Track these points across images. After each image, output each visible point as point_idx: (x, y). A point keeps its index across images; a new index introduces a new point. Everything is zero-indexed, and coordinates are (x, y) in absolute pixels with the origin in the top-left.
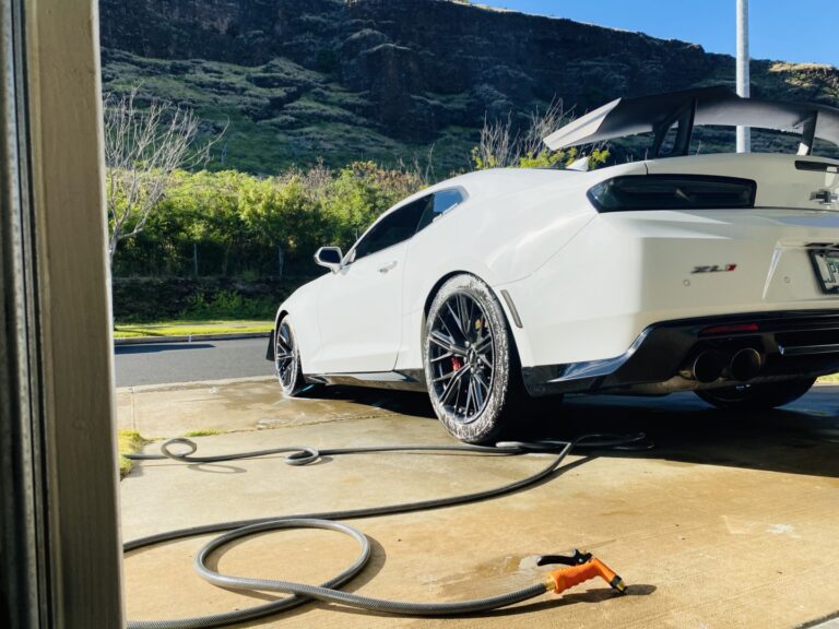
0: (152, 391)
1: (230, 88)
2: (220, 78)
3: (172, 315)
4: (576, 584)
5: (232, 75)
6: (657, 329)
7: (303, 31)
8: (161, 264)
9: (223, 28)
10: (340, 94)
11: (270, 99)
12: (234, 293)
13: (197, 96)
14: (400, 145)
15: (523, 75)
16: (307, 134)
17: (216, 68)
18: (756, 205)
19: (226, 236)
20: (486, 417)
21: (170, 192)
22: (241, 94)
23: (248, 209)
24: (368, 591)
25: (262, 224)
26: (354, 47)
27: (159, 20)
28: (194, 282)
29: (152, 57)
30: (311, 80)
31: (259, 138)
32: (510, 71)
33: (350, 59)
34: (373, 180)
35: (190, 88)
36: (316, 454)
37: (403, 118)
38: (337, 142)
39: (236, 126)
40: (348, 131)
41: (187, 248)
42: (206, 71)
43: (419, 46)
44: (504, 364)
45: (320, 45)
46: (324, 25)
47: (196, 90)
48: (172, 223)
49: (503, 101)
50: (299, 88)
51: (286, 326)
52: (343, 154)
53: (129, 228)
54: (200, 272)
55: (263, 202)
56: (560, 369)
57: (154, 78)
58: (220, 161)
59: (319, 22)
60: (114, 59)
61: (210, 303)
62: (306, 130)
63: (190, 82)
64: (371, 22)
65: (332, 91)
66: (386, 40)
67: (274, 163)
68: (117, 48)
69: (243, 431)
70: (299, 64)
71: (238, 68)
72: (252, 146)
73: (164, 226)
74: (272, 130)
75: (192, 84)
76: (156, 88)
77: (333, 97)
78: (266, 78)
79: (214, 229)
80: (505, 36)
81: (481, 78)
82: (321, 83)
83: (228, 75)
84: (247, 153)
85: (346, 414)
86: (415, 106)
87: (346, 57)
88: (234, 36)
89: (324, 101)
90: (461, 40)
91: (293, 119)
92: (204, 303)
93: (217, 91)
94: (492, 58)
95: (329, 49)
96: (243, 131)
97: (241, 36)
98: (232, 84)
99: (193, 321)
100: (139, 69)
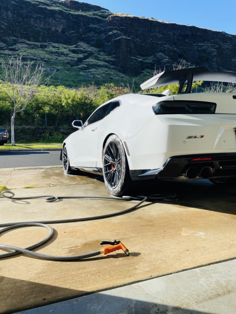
1: (62, 54)
2: (59, 50)
3: (37, 141)
4: (112, 252)
5: (63, 49)
7: (90, 31)
8: (33, 121)
9: (60, 30)
10: (104, 56)
11: (77, 58)
12: (60, 133)
13: (50, 57)
14: (127, 77)
15: (175, 49)
16: (91, 72)
17: (57, 46)
18: (215, 113)
19: (57, 112)
20: (118, 187)
21: (37, 94)
22: (67, 56)
23: (65, 101)
25: (70, 107)
26: (110, 38)
27: (36, 27)
28: (46, 128)
29: (33, 42)
30: (93, 51)
31: (73, 73)
32: (170, 48)
33: (108, 43)
34: (113, 91)
35: (47, 53)
36: (56, 198)
37: (128, 66)
38: (102, 75)
39: (65, 68)
40: (106, 71)
41: (43, 116)
42: (53, 47)
43: (135, 37)
45: (97, 37)
46: (98, 29)
47: (50, 54)
48: (38, 106)
49: (167, 59)
50: (88, 54)
52: (105, 80)
53: (21, 108)
54: (47, 125)
55: (71, 99)
57: (34, 50)
58: (58, 82)
59: (97, 27)
60: (19, 42)
61: (51, 136)
62: (91, 70)
63: (47, 51)
64: (117, 28)
65: (101, 55)
66: (122, 35)
67: (78, 83)
68: (20, 38)
69: (44, 187)
70: (88, 45)
71: (65, 46)
72: (70, 77)
73: (34, 107)
74: (78, 70)
75: (48, 52)
76: (35, 54)
77: (101, 58)
78: (76, 50)
79: (53, 109)
80: (169, 33)
81: (159, 50)
82: (97, 52)
83: (62, 49)
84: (68, 79)
85: (83, 182)
86: (133, 61)
87: (106, 42)
88: (64, 33)
89: (98, 59)
90: (151, 35)
91: (86, 66)
92: (49, 136)
93: (57, 55)
94: (163, 42)
95: (100, 39)
96: (67, 71)
97: (67, 33)
98: (64, 52)
99: (45, 143)
100: (28, 46)
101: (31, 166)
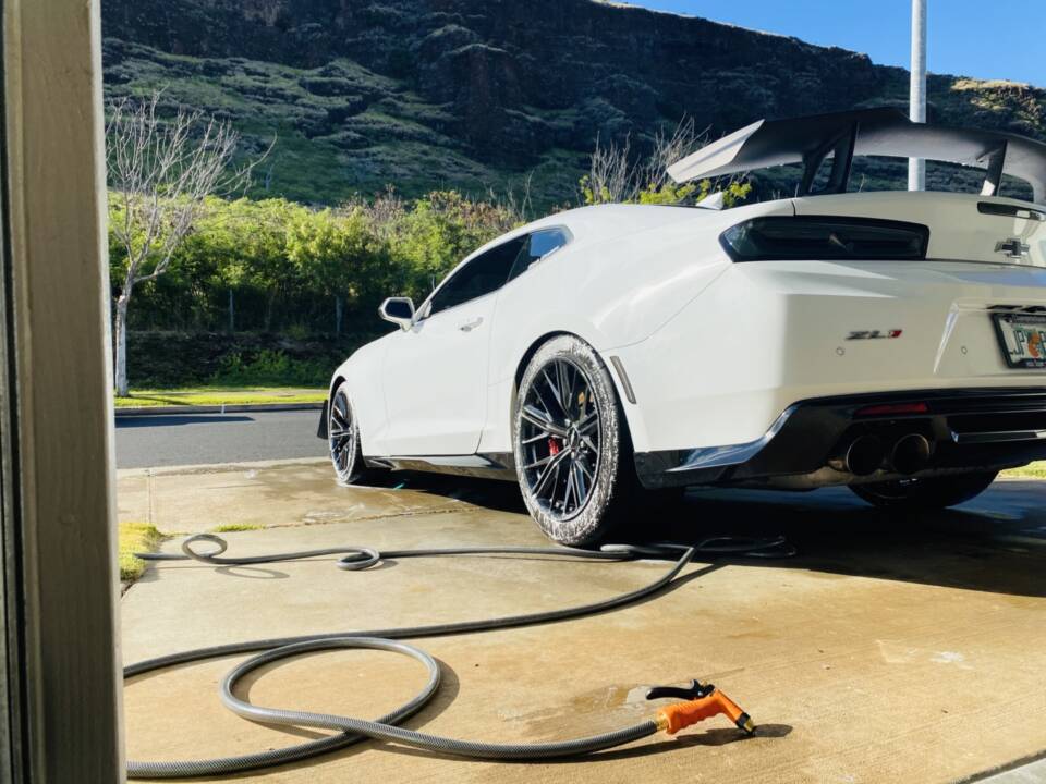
0: (173, 473)
1: (278, 94)
2: (266, 82)
3: (201, 380)
4: (693, 723)
5: (281, 78)
6: (803, 408)
7: (370, 26)
8: (188, 315)
9: (271, 20)
10: (416, 105)
11: (328, 110)
12: (280, 353)
13: (236, 105)
14: (491, 172)
15: (646, 87)
16: (374, 154)
17: (261, 70)
18: (928, 256)
19: (270, 282)
20: (589, 513)
21: (200, 224)
22: (292, 103)
23: (298, 247)
24: (436, 728)
25: (315, 266)
26: (435, 47)
27: (190, 7)
28: (230, 338)
29: (180, 54)
30: (380, 88)
31: (315, 158)
32: (630, 82)
33: (429, 62)
34: (456, 215)
35: (228, 93)
36: (376, 556)
37: (494, 138)
38: (412, 166)
39: (285, 143)
40: (425, 153)
41: (221, 295)
42: (249, 72)
43: (516, 48)
44: (613, 448)
45: (393, 43)
46: (398, 18)
47: (235, 96)
48: (202, 263)
49: (622, 119)
50: (365, 96)
51: (343, 395)
52: (419, 181)
53: (148, 269)
54: (236, 325)
55: (317, 239)
56: (682, 456)
57: (182, 81)
58: (264, 186)
59: (392, 14)
60: (132, 55)
61: (248, 365)
62: (374, 149)
63: (228, 86)
64: (457, 17)
65: (407, 102)
66: (475, 40)
67: (332, 190)
68: (135, 41)
69: (287, 526)
70: (366, 67)
71: (288, 70)
72: (304, 169)
73: (192, 267)
74: (330, 149)
75: (231, 89)
76: (185, 93)
77: (408, 109)
78: (323, 84)
79: (255, 272)
80: (625, 37)
81: (594, 90)
82: (393, 92)
83: (276, 79)
84: (299, 178)
85: (416, 507)
86: (510, 123)
87: (424, 59)
88: (284, 30)
89: (396, 113)
90: (570, 41)
91: (358, 136)
92: (240, 364)
93: (261, 98)
94: (607, 65)
95: (404, 49)
96: (293, 150)
97: (293, 30)
98: (281, 89)
99: (228, 388)
100: (163, 68)
101: (204, 462)
